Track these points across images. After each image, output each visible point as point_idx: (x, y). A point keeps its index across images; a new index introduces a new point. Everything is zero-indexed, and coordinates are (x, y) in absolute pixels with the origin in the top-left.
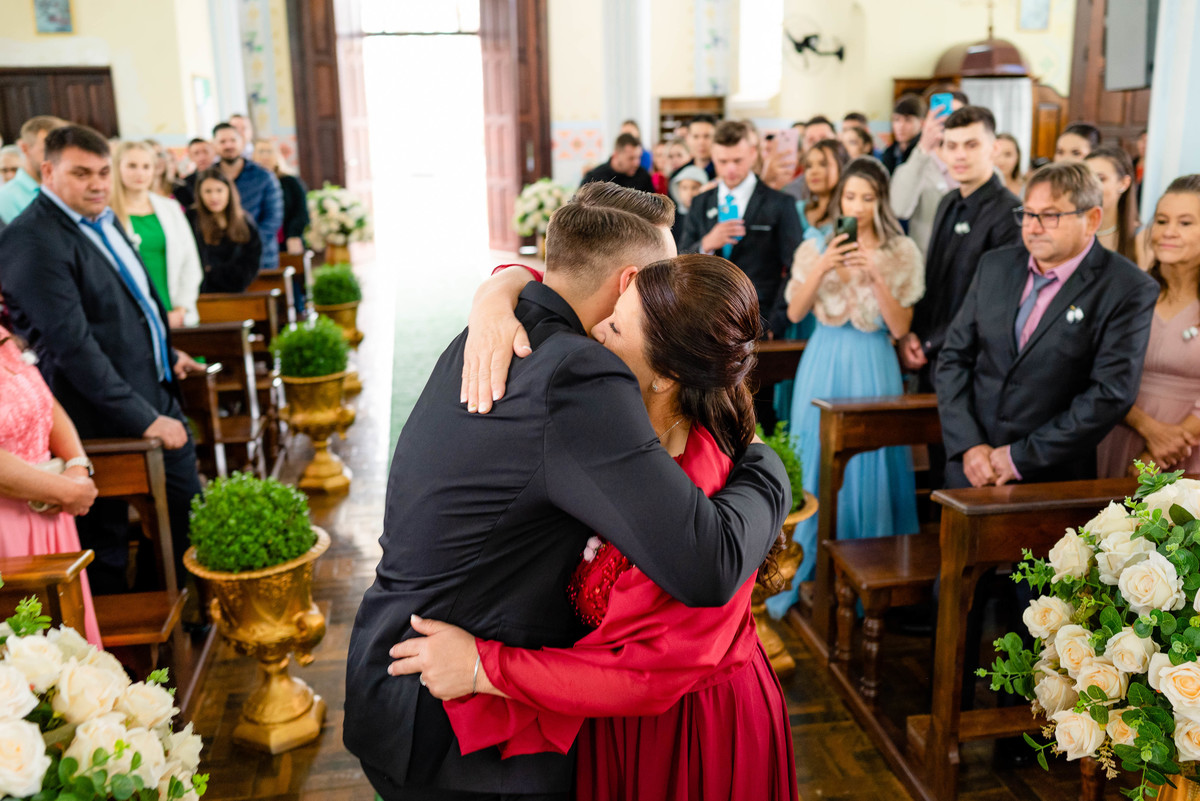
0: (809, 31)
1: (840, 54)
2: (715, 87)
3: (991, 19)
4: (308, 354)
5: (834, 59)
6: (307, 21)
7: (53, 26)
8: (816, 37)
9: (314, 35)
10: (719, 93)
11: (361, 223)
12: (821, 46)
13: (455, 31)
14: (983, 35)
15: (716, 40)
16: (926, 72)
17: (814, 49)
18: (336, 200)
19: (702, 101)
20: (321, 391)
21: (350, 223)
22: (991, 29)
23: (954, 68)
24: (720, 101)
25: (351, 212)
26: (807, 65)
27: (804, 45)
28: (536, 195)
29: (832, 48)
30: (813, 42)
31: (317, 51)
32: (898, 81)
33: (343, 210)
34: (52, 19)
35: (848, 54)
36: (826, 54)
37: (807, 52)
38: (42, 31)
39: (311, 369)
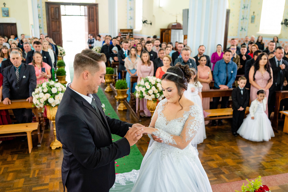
0: (145, 20)
1: (151, 24)
2: (131, 27)
3: (177, 19)
4: (61, 73)
5: (150, 25)
6: (50, 12)
7: (5, 15)
8: (147, 21)
9: (51, 15)
10: (132, 28)
11: (64, 53)
12: (148, 23)
13: (80, 15)
14: (175, 22)
15: (131, 18)
16: (166, 28)
17: (146, 23)
18: (60, 49)
19: (129, 30)
20: (63, 78)
21: (62, 53)
22: (177, 21)
23: (170, 27)
24: (132, 30)
25: (62, 51)
26: (145, 26)
27: (144, 22)
28: (96, 48)
29: (150, 23)
30: (146, 22)
31: (52, 18)
32: (161, 29)
33: (61, 50)
34: (5, 14)
35: (152, 24)
36: (148, 24)
37: (145, 23)
38: (3, 16)
39: (61, 75)
